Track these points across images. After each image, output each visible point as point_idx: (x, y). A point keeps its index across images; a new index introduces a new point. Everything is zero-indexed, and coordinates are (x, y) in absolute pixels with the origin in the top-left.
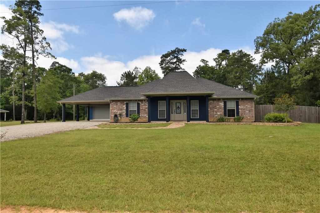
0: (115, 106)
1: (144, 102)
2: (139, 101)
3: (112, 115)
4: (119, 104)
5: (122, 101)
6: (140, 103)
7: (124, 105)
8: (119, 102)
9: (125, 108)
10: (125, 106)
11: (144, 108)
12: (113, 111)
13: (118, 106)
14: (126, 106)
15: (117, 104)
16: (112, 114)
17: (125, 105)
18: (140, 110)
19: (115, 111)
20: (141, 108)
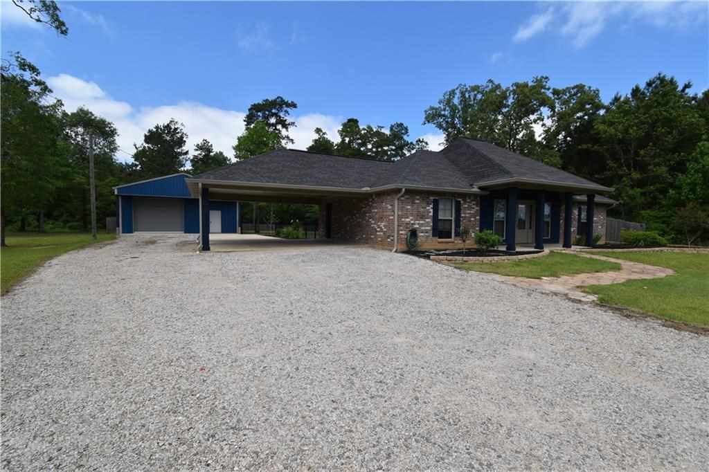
0: (409, 207)
1: (468, 200)
2: (460, 198)
3: (401, 232)
4: (417, 201)
5: (425, 194)
6: (462, 202)
7: (428, 204)
8: (418, 197)
9: (431, 214)
10: (430, 208)
11: (468, 213)
12: (403, 220)
13: (415, 206)
14: (433, 208)
15: (413, 203)
16: (401, 228)
17: (431, 206)
18: (461, 219)
19: (408, 220)
20: (463, 215)
